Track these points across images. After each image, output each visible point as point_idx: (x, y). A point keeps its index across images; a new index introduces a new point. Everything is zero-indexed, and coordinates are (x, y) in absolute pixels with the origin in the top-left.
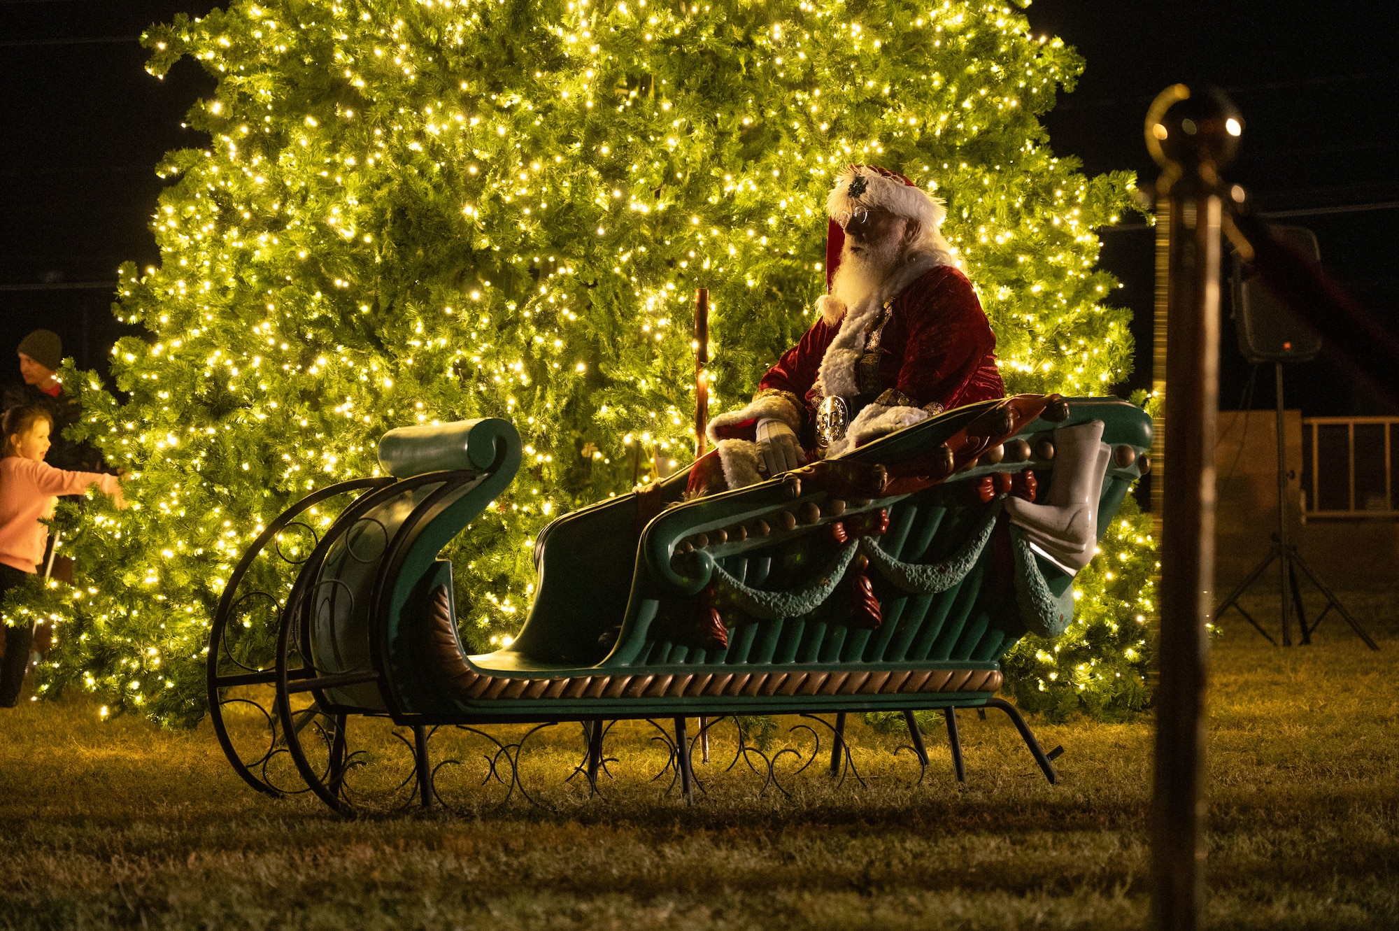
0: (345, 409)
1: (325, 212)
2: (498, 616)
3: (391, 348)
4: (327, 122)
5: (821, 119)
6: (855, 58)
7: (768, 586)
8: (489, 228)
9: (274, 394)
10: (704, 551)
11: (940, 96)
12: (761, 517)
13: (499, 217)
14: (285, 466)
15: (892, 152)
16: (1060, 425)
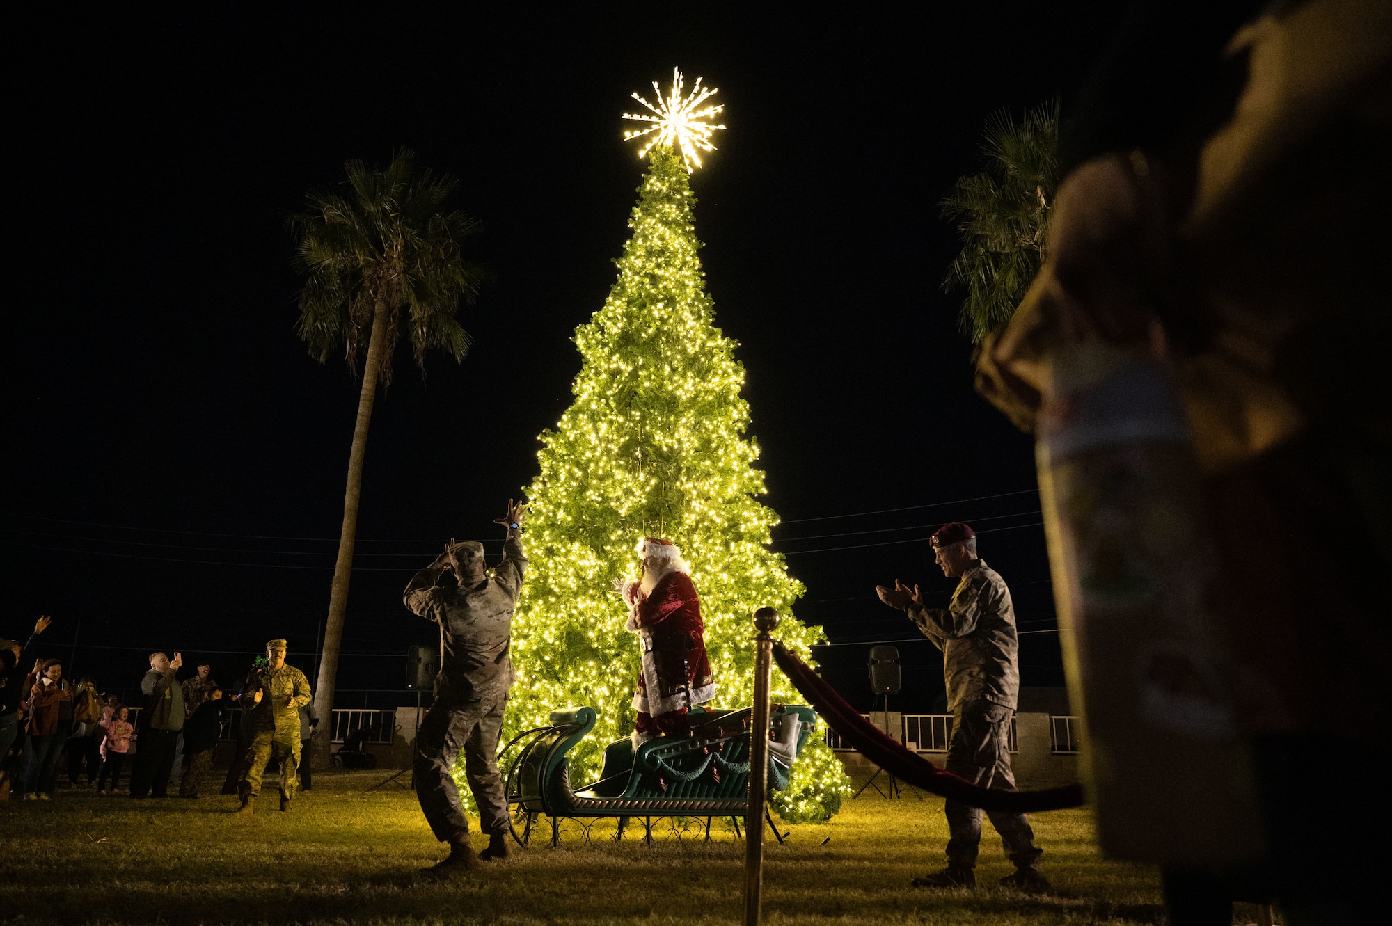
0: (544, 702)
1: (543, 632)
2: (592, 778)
3: (563, 681)
4: (546, 602)
5: (712, 606)
6: (725, 585)
7: (680, 769)
8: (598, 640)
9: (521, 696)
10: (658, 756)
11: (754, 599)
12: (678, 745)
13: (601, 637)
14: (523, 722)
15: (737, 617)
16: (784, 714)
